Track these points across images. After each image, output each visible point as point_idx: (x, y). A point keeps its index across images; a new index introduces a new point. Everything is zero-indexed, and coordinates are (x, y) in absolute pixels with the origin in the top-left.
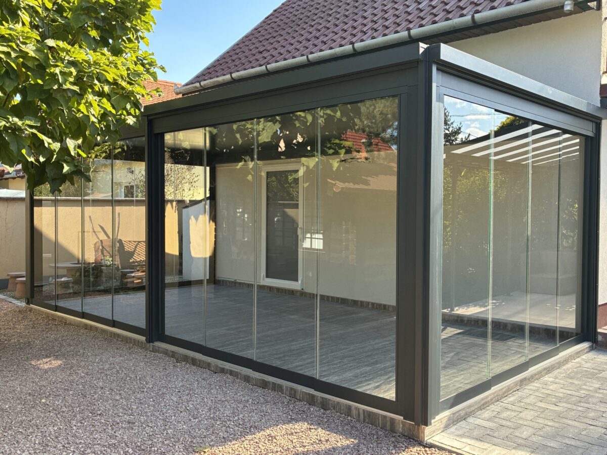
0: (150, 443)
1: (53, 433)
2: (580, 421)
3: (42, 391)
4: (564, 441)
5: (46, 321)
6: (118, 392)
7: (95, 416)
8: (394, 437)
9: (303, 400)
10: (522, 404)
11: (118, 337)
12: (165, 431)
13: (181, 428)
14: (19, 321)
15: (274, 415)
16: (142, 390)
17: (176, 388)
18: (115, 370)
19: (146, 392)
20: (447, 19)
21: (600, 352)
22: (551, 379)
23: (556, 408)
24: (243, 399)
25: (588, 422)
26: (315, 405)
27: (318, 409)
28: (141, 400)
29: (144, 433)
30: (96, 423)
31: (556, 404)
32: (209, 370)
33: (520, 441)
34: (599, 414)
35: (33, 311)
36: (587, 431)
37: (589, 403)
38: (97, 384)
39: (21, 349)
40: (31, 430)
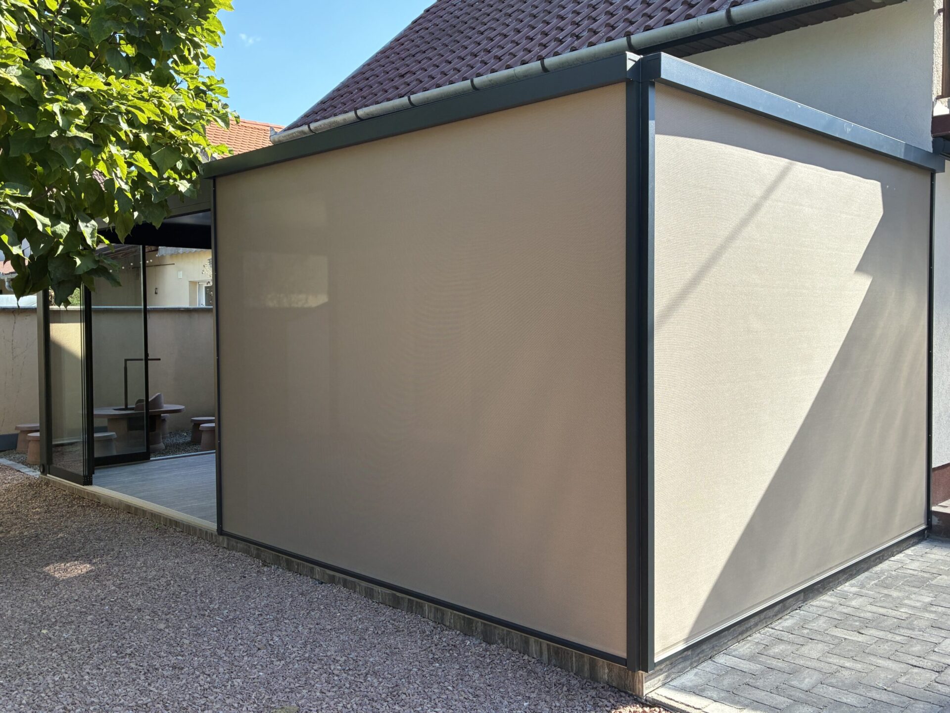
0: (203, 702)
1: (51, 686)
2: (897, 659)
3: (44, 616)
4: (869, 695)
5: (68, 500)
6: (164, 616)
7: (122, 657)
8: (596, 688)
9: (455, 628)
10: (805, 631)
11: (176, 526)
12: (230, 682)
13: (255, 676)
14: (27, 501)
15: (407, 652)
16: (202, 612)
17: (256, 608)
18: (165, 580)
19: (209, 616)
20: (689, 17)
21: (935, 544)
22: (854, 589)
23: (860, 638)
24: (360, 627)
25: (910, 662)
26: (473, 636)
27: (477, 642)
28: (199, 629)
29: (196, 685)
30: (121, 669)
31: (860, 631)
32: (311, 578)
33: (798, 694)
34: (929, 647)
35: (52, 484)
36: (908, 676)
37: (913, 629)
38: (132, 604)
39: (23, 546)
40: (17, 681)
